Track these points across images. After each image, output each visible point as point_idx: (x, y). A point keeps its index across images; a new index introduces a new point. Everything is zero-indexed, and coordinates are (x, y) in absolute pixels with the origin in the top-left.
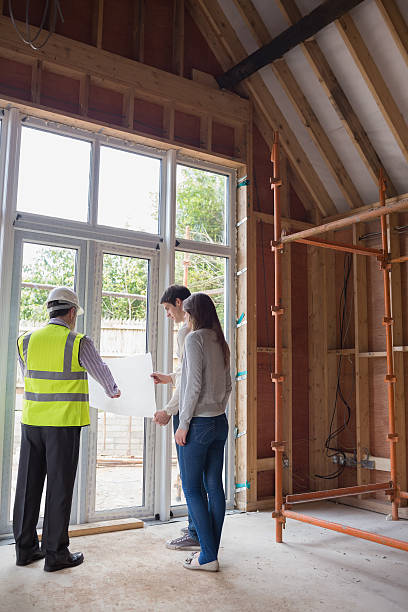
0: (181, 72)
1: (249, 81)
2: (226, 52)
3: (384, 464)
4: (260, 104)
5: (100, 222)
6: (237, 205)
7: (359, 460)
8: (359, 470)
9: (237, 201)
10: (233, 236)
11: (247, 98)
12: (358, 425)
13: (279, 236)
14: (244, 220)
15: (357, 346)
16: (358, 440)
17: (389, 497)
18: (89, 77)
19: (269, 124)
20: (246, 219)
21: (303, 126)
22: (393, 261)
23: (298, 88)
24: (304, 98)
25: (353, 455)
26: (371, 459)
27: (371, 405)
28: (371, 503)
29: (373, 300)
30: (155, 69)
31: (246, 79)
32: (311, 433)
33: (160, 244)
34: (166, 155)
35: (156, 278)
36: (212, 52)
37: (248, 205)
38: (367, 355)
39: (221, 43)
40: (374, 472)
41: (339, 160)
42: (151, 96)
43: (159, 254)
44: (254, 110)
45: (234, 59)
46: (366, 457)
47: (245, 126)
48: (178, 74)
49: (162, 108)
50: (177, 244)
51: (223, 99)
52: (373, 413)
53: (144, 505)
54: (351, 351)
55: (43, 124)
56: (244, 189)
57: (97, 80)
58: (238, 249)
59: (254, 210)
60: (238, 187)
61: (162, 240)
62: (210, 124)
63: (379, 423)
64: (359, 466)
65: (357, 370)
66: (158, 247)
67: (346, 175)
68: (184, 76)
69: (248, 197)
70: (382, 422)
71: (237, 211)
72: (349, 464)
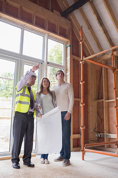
0: (50, 9)
1: (71, 15)
2: (64, 6)
3: (114, 136)
4: (74, 23)
5: (23, 54)
6: (67, 53)
7: (105, 135)
8: (105, 138)
9: (67, 52)
10: (65, 62)
11: (70, 20)
12: (105, 123)
13: (83, 58)
14: (69, 58)
15: (104, 98)
16: (105, 128)
17: (116, 146)
18: (21, 7)
19: (77, 29)
20: (69, 57)
21: (87, 29)
22: (116, 70)
23: (86, 17)
24: (88, 20)
25: (103, 134)
26: (109, 134)
27: (109, 118)
28: (110, 149)
29: (109, 84)
30: (42, 8)
31: (70, 14)
32: (89, 127)
33: (43, 63)
34: (45, 35)
35: (41, 74)
36: (59, 6)
37: (70, 53)
38: (108, 101)
39: (62, 3)
40: (110, 139)
41: (98, 41)
42: (41, 16)
43: (42, 66)
44: (72, 24)
45: (66, 8)
46: (107, 134)
47: (69, 29)
48: (49, 10)
49: (44, 20)
50: (48, 63)
51: (63, 19)
52: (109, 120)
53: (36, 149)
54: (102, 100)
55: (6, 20)
56: (69, 48)
57: (24, 8)
58: (67, 67)
59: (72, 54)
60: (67, 47)
61: (43, 62)
62: (59, 27)
63: (111, 123)
64: (105, 137)
65: (104, 106)
66: (42, 64)
67: (100, 45)
68: (51, 11)
69: (70, 50)
70: (112, 122)
71: (67, 55)
72: (102, 136)
